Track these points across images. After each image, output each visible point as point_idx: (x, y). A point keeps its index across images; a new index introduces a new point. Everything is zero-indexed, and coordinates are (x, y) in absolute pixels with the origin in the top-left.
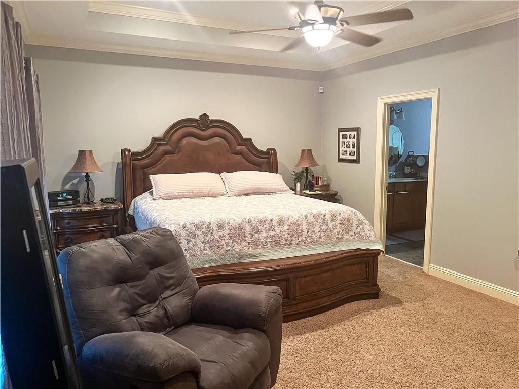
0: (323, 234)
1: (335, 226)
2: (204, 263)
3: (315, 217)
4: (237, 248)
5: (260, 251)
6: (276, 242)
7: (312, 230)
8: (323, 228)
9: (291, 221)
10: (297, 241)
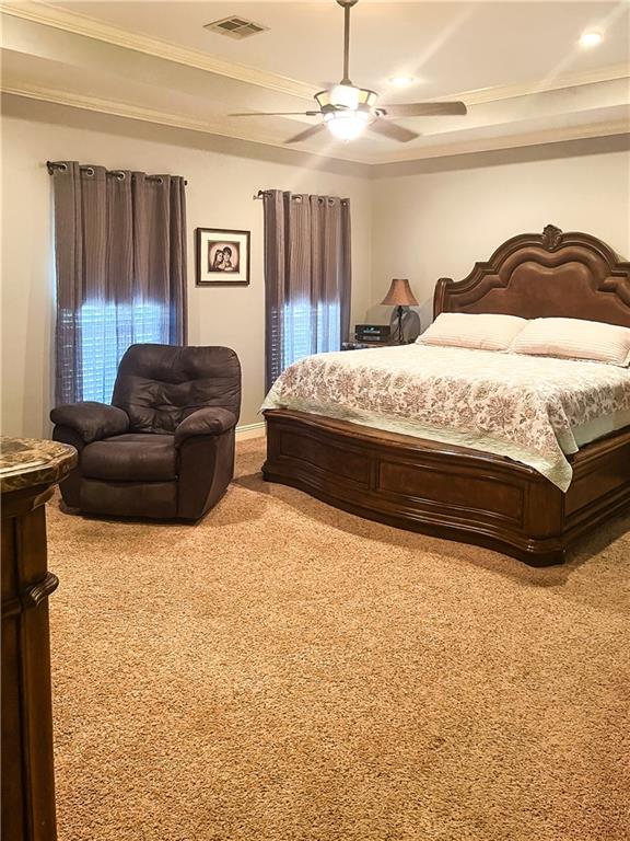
0: (456, 415)
1: (479, 408)
2: (311, 407)
3: (451, 385)
4: (343, 399)
5: (366, 412)
6: (388, 408)
7: (440, 403)
8: (458, 405)
9: (414, 382)
10: (416, 414)
